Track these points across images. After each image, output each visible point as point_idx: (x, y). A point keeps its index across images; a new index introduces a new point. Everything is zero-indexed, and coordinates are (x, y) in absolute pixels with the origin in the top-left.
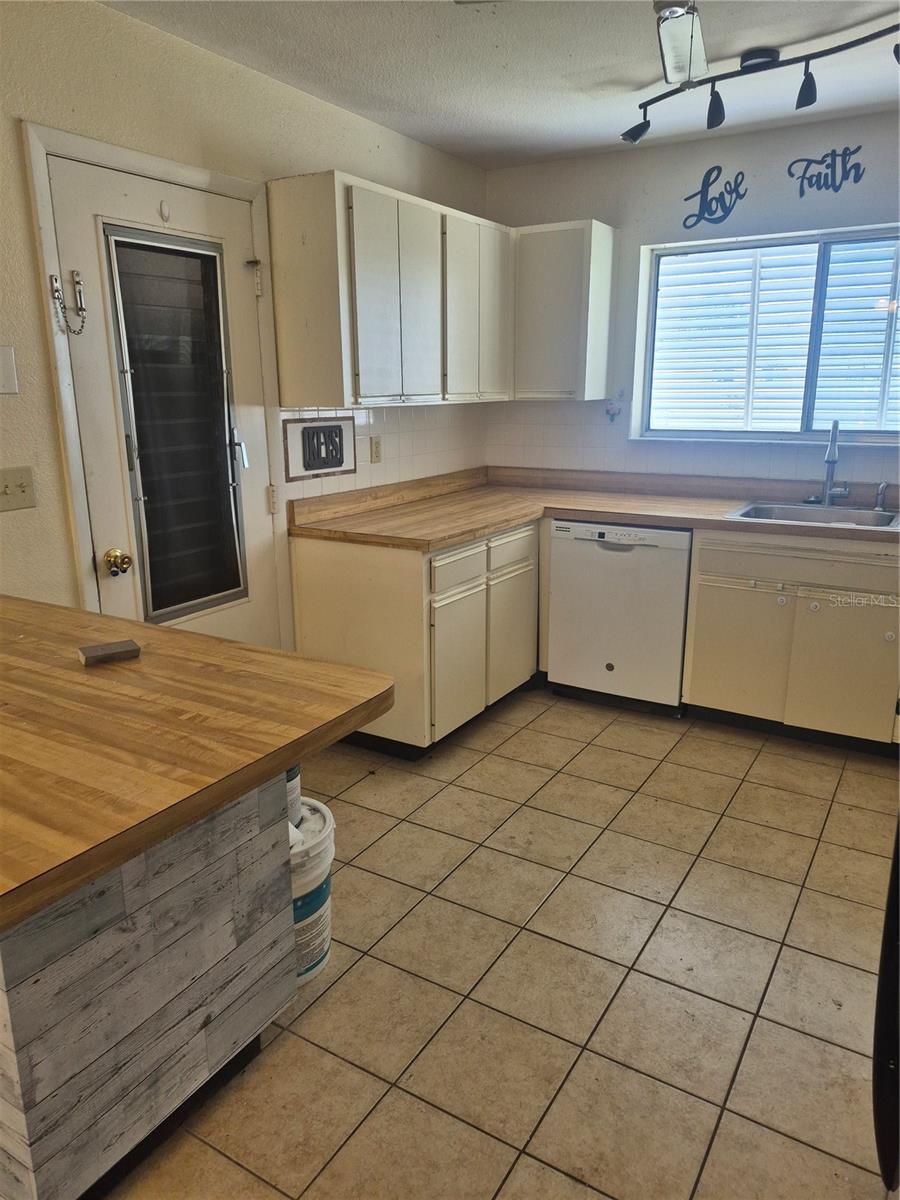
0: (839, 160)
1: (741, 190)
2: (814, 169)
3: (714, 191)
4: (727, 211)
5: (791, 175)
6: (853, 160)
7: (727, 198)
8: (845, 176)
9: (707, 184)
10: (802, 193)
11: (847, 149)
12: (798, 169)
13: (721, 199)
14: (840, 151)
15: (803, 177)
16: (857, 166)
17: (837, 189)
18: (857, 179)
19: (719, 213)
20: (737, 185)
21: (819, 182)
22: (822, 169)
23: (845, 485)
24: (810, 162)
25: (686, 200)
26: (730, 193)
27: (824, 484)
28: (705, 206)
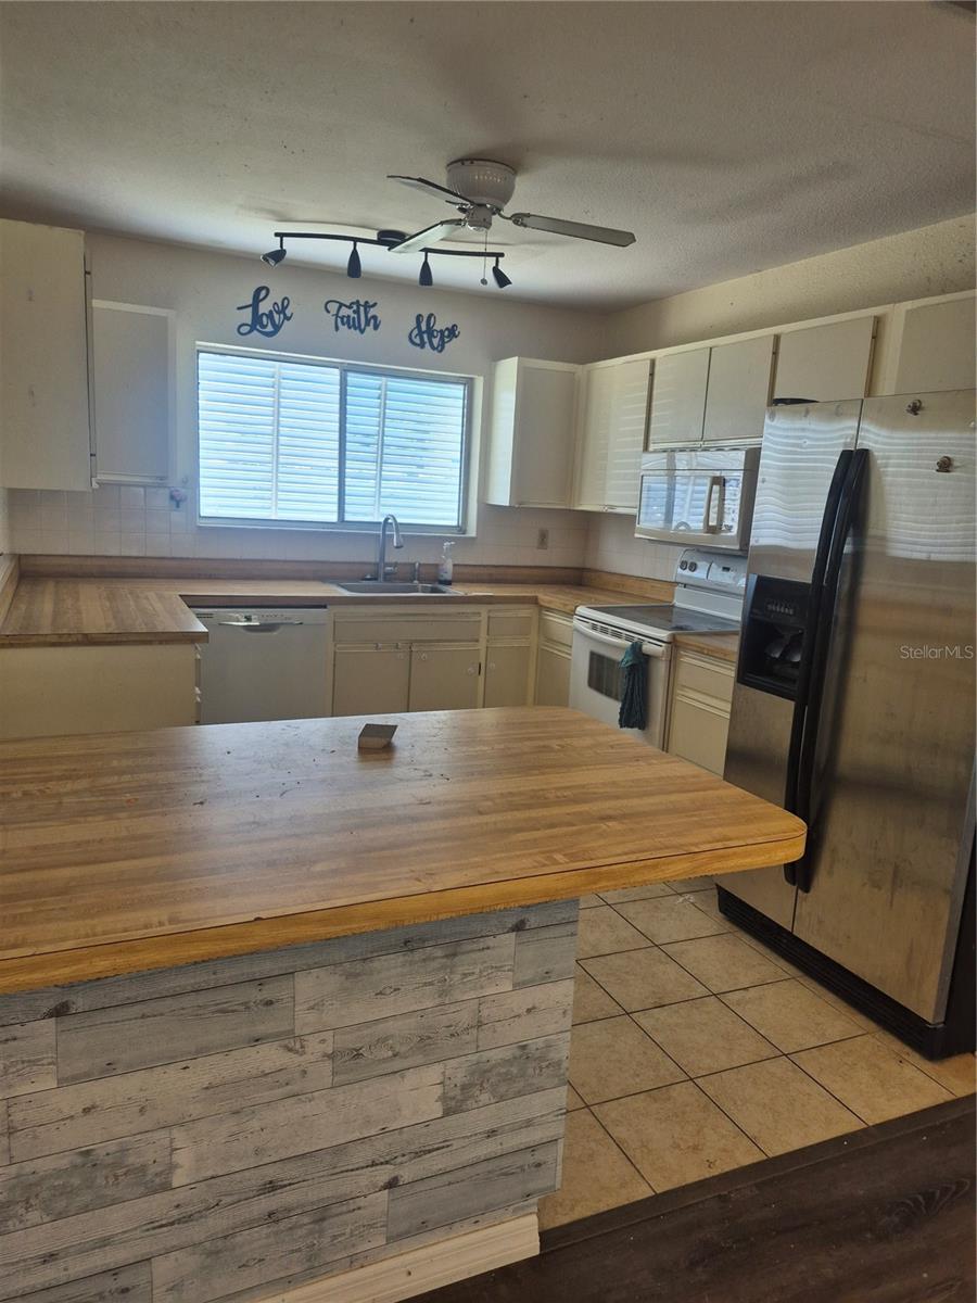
0: (362, 309)
1: (288, 313)
2: (344, 311)
3: (265, 307)
4: (277, 328)
5: (328, 312)
6: (372, 312)
7: (276, 316)
8: (367, 324)
9: (257, 300)
10: (337, 328)
11: (367, 302)
12: (333, 307)
13: (270, 316)
14: (362, 303)
15: (337, 315)
16: (375, 317)
17: (362, 331)
18: (376, 327)
19: (270, 328)
20: (284, 308)
21: (350, 323)
22: (350, 312)
23: (396, 564)
24: (341, 305)
25: (239, 308)
26: (278, 312)
27: (377, 564)
28: (257, 319)
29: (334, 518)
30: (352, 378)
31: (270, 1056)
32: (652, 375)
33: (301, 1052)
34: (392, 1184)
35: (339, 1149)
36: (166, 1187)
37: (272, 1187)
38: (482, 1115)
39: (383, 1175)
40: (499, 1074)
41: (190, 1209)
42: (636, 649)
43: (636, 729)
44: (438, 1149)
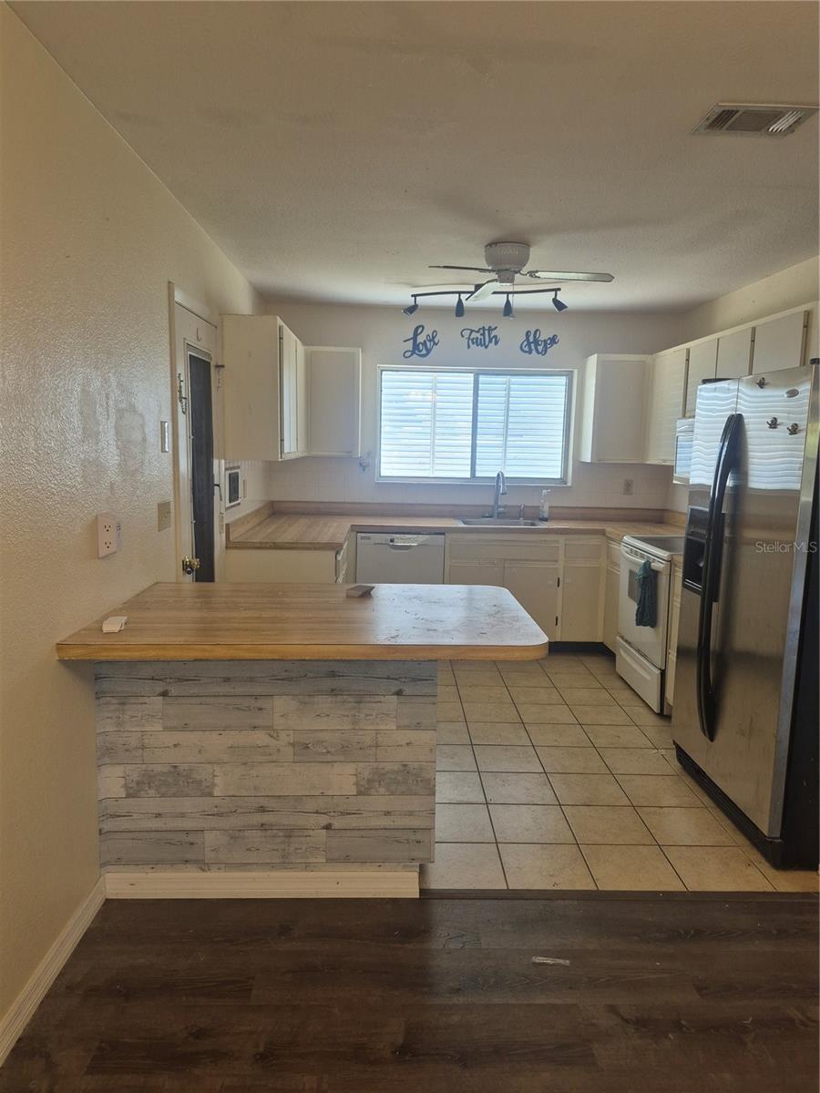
0: (486, 332)
1: (436, 340)
2: (474, 335)
3: (421, 339)
4: (429, 351)
5: (463, 336)
6: (494, 333)
7: (428, 343)
8: (490, 341)
9: (416, 334)
10: (469, 347)
11: (490, 327)
12: (466, 333)
13: (424, 344)
14: (487, 328)
15: (469, 338)
16: (495, 337)
17: (486, 347)
18: (496, 343)
19: (424, 352)
20: (434, 338)
21: (477, 342)
22: (478, 335)
23: (505, 507)
24: (472, 331)
25: (404, 341)
26: (430, 341)
27: (493, 507)
28: (416, 346)
29: (468, 475)
30: (482, 378)
31: (260, 738)
32: (688, 360)
33: (277, 738)
34: (328, 827)
35: (299, 798)
36: (210, 795)
37: (262, 810)
38: (380, 801)
39: (324, 820)
40: (390, 778)
41: (222, 810)
42: (647, 566)
43: (648, 627)
44: (354, 814)
